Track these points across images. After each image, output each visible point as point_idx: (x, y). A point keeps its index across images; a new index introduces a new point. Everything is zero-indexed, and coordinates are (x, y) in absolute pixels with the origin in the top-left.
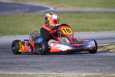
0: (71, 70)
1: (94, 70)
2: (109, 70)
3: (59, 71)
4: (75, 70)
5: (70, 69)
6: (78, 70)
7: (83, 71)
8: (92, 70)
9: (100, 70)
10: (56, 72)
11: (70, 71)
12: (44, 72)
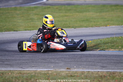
3: (24, 67)
4: (36, 66)
5: (33, 65)
6: (38, 66)
8: (48, 66)
9: (53, 66)
10: (22, 68)
12: (13, 68)
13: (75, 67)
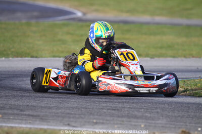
0: (96, 123)
1: (135, 125)
2: (162, 127)
3: (73, 124)
4: (103, 123)
5: (95, 121)
6: (108, 124)
7: (116, 126)
8: (131, 125)
9: (145, 126)
10: (69, 125)
11: (93, 125)
12: (48, 125)
13: (199, 129)
